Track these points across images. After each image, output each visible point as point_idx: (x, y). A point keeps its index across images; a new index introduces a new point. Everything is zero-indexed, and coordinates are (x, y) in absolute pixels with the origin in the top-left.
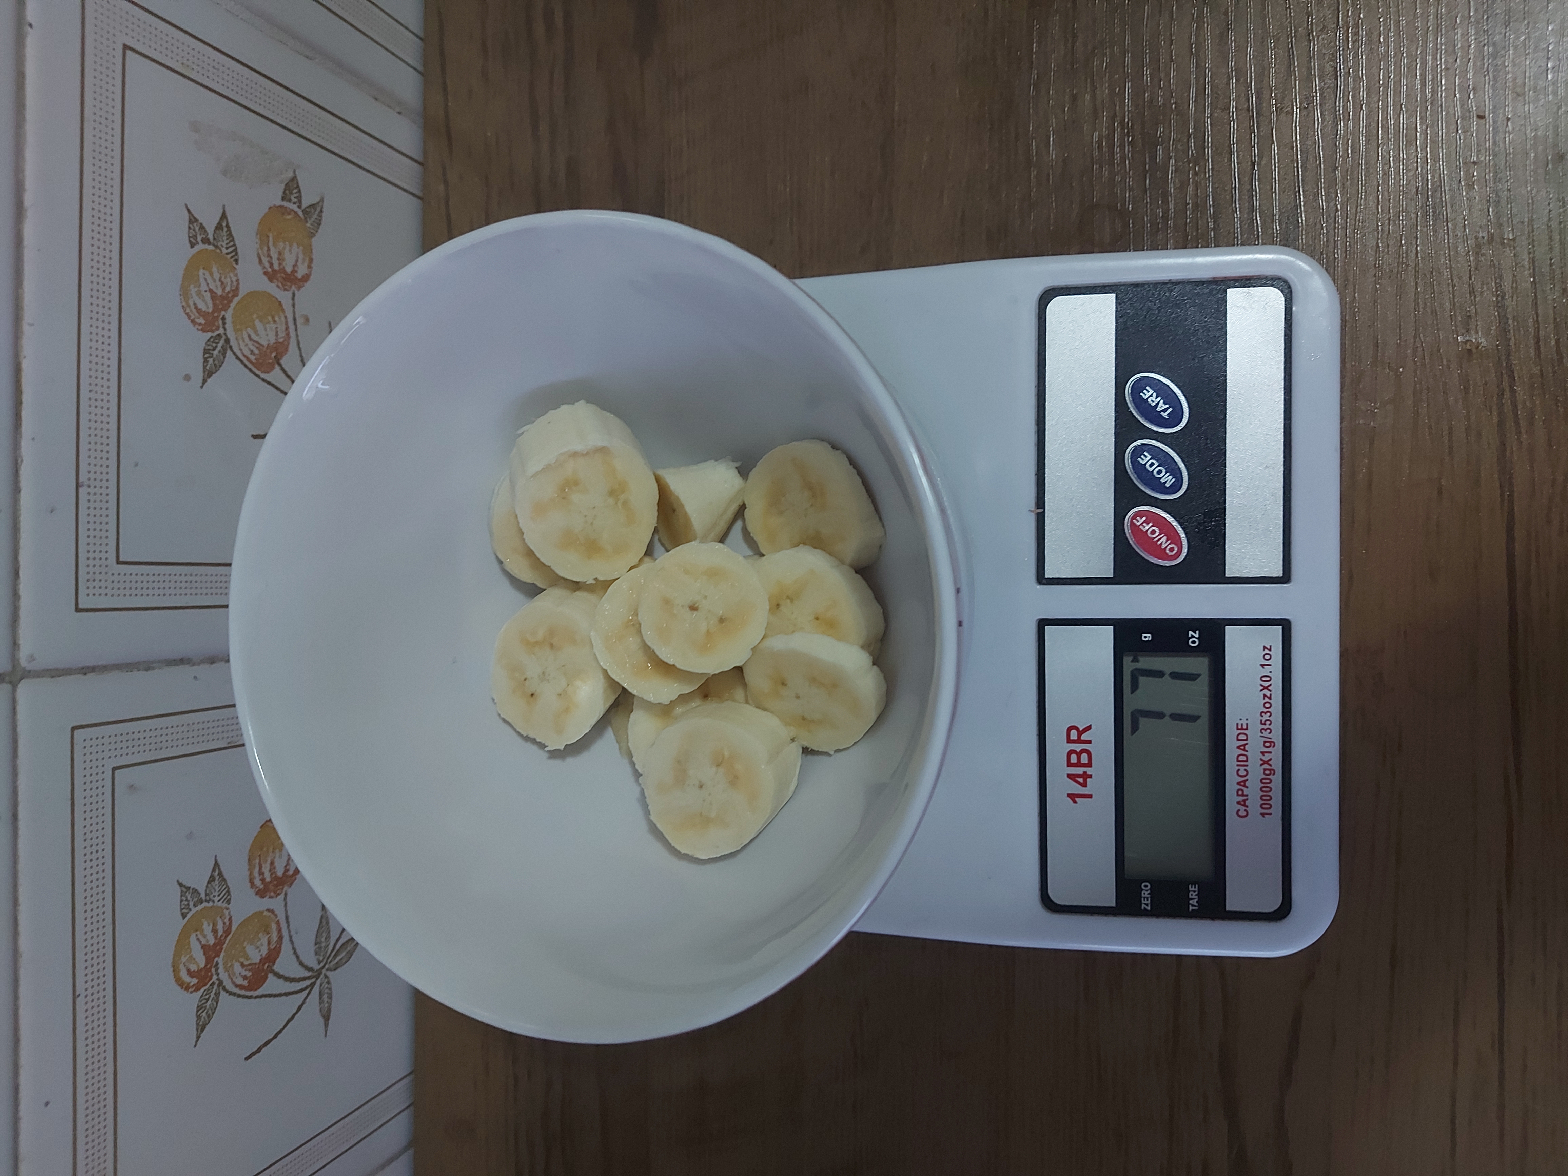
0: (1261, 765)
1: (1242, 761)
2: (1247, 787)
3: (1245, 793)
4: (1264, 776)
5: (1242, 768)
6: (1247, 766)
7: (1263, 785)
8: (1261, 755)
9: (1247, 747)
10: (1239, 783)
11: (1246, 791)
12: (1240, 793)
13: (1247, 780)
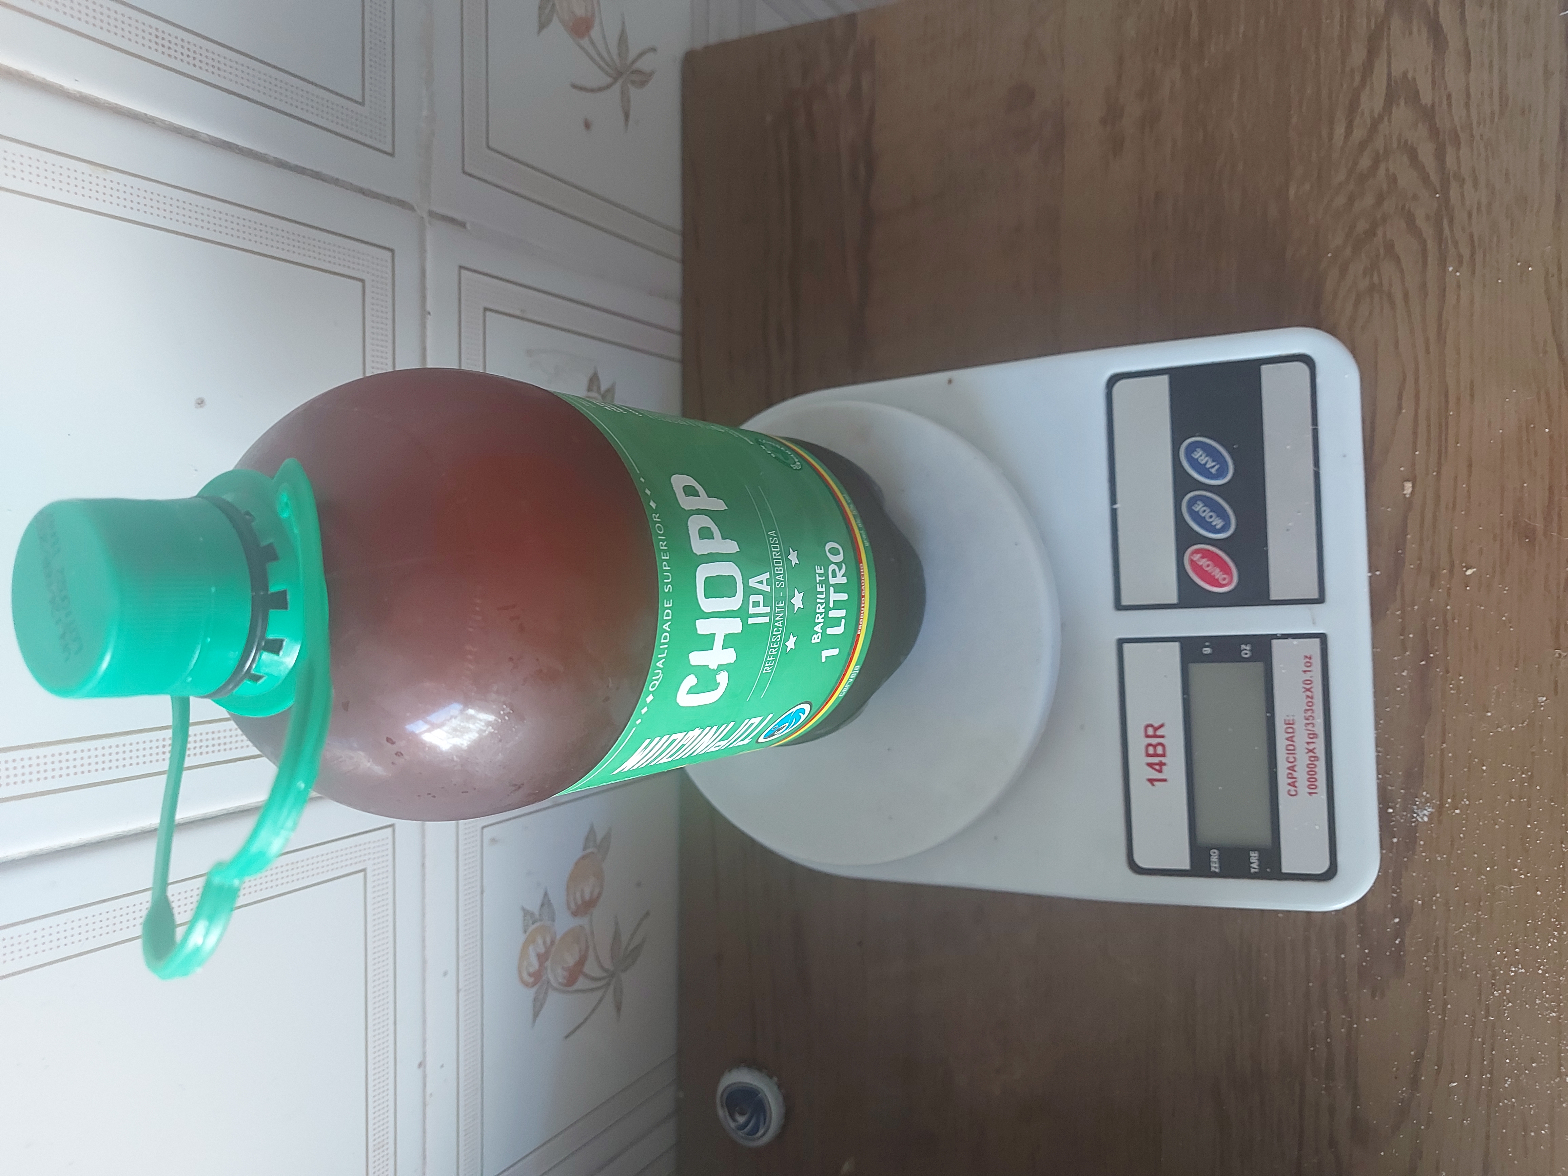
0: (1307, 753)
1: (1291, 750)
2: (1295, 771)
3: (1295, 776)
4: (1310, 762)
5: (1291, 756)
6: (1294, 754)
7: (1309, 769)
8: (1307, 746)
9: (1294, 739)
10: (1289, 768)
11: (1295, 775)
12: (1290, 776)
13: (1295, 766)
